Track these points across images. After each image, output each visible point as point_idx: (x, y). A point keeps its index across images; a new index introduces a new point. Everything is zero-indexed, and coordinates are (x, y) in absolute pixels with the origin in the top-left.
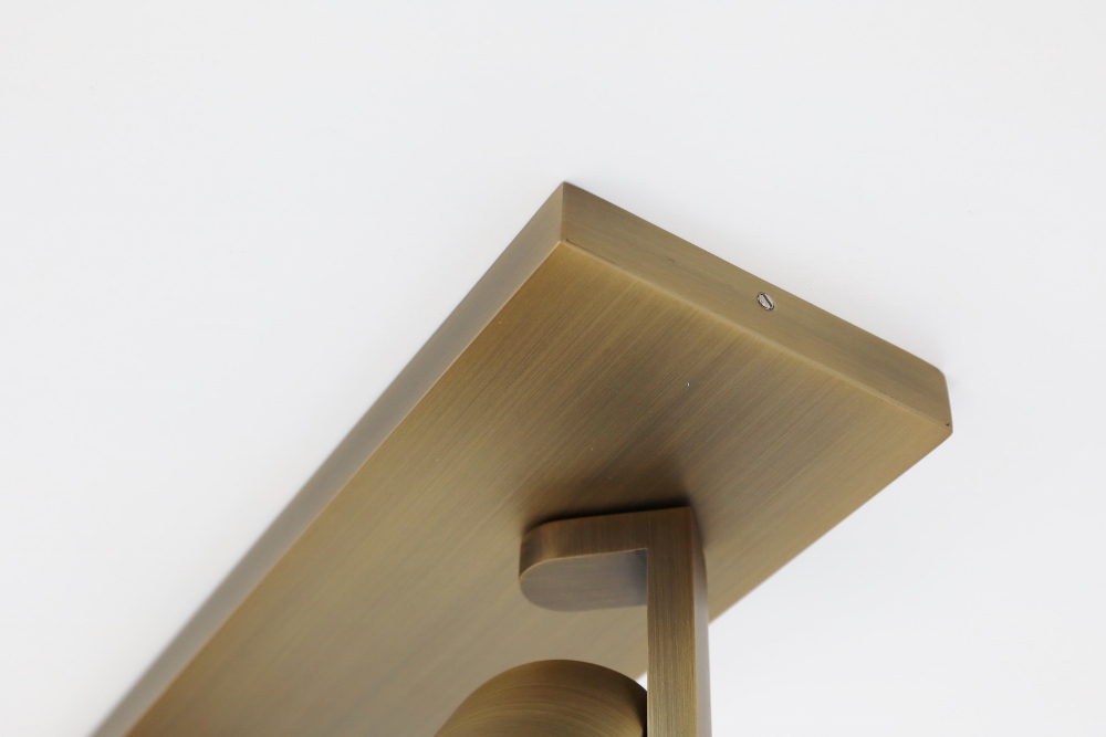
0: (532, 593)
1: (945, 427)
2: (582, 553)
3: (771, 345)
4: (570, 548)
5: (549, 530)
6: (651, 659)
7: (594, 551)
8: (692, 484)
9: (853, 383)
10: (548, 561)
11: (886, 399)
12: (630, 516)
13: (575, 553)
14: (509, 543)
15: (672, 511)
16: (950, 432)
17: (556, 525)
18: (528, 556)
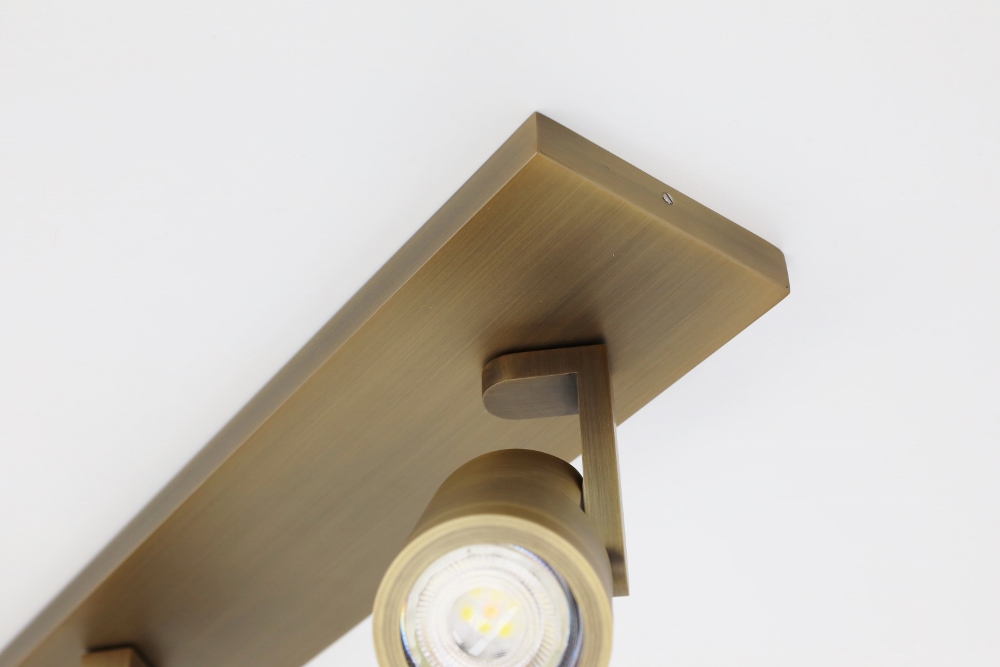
0: (491, 405)
1: (785, 289)
2: (531, 375)
3: (673, 229)
4: (520, 372)
5: (504, 360)
6: (584, 446)
7: (538, 374)
8: (608, 328)
9: (725, 256)
10: (505, 381)
11: (746, 267)
12: (563, 350)
13: (524, 376)
14: (474, 372)
15: (593, 347)
16: (789, 292)
17: (510, 356)
18: (489, 378)
